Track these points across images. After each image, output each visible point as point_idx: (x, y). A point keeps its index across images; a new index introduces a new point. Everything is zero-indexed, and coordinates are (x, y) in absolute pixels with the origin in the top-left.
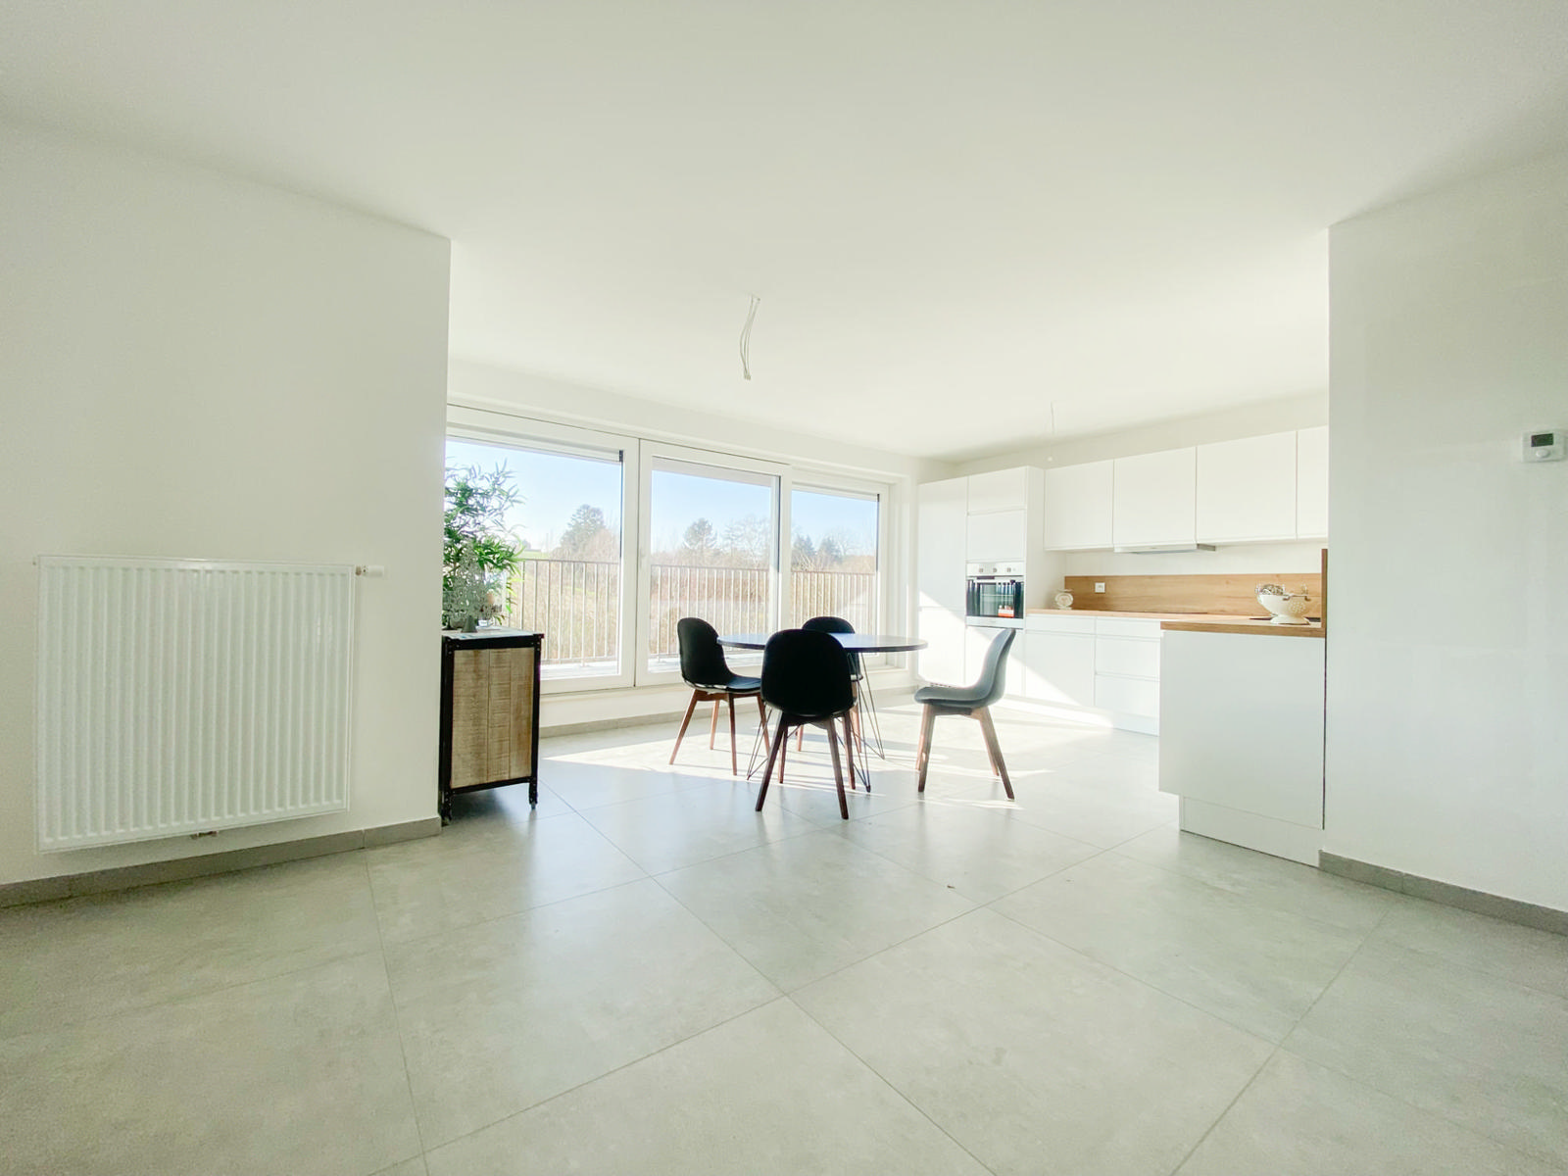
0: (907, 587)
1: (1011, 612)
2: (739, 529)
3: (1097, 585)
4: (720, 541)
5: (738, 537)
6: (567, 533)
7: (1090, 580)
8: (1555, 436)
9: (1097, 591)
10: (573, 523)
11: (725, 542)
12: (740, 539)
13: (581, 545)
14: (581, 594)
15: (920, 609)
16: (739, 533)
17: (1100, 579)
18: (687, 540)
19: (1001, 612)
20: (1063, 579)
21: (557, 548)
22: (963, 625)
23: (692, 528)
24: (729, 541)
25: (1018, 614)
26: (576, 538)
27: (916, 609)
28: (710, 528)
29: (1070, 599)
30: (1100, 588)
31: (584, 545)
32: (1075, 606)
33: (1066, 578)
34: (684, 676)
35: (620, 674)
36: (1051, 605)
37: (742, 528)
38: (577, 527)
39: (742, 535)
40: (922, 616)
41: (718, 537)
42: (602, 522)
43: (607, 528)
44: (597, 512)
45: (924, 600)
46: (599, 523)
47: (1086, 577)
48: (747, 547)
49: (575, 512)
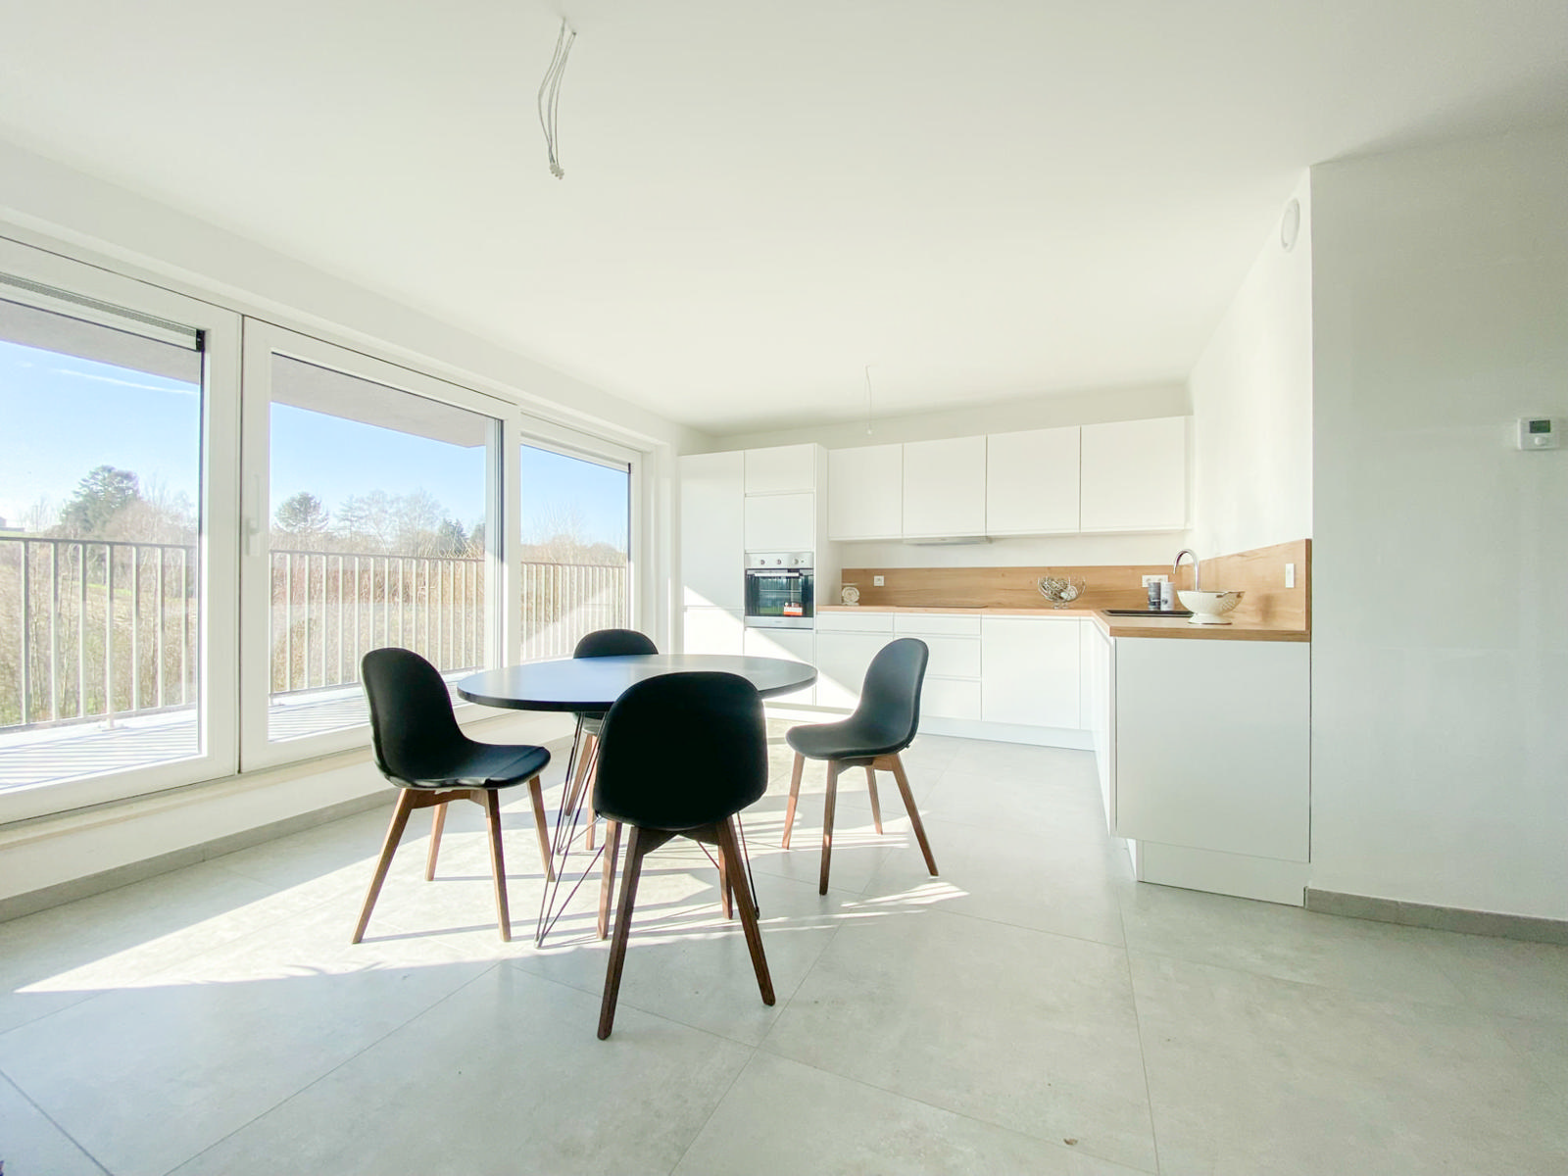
0: (669, 581)
1: (799, 610)
2: (361, 509)
3: (876, 578)
4: (333, 523)
5: (361, 518)
6: (73, 504)
7: (869, 573)
8: (1552, 424)
9: (876, 584)
10: (85, 491)
11: (342, 524)
12: (363, 521)
13: (99, 523)
14: (100, 593)
15: (685, 609)
16: (363, 514)
17: (880, 572)
18: (283, 520)
19: (787, 610)
20: (840, 572)
21: (55, 527)
22: (742, 625)
23: (290, 504)
24: (348, 523)
25: (808, 612)
26: (89, 513)
27: (680, 610)
28: (316, 507)
29: (855, 595)
30: (879, 581)
31: (105, 522)
32: (862, 602)
33: (843, 570)
34: (384, 767)
35: (205, 753)
36: (836, 601)
37: (365, 507)
38: (92, 497)
39: (366, 516)
40: (688, 618)
41: (330, 516)
42: (136, 492)
43: (145, 499)
44: (127, 476)
45: (690, 597)
46: (131, 492)
47: (865, 570)
48: (373, 531)
49: (87, 476)
